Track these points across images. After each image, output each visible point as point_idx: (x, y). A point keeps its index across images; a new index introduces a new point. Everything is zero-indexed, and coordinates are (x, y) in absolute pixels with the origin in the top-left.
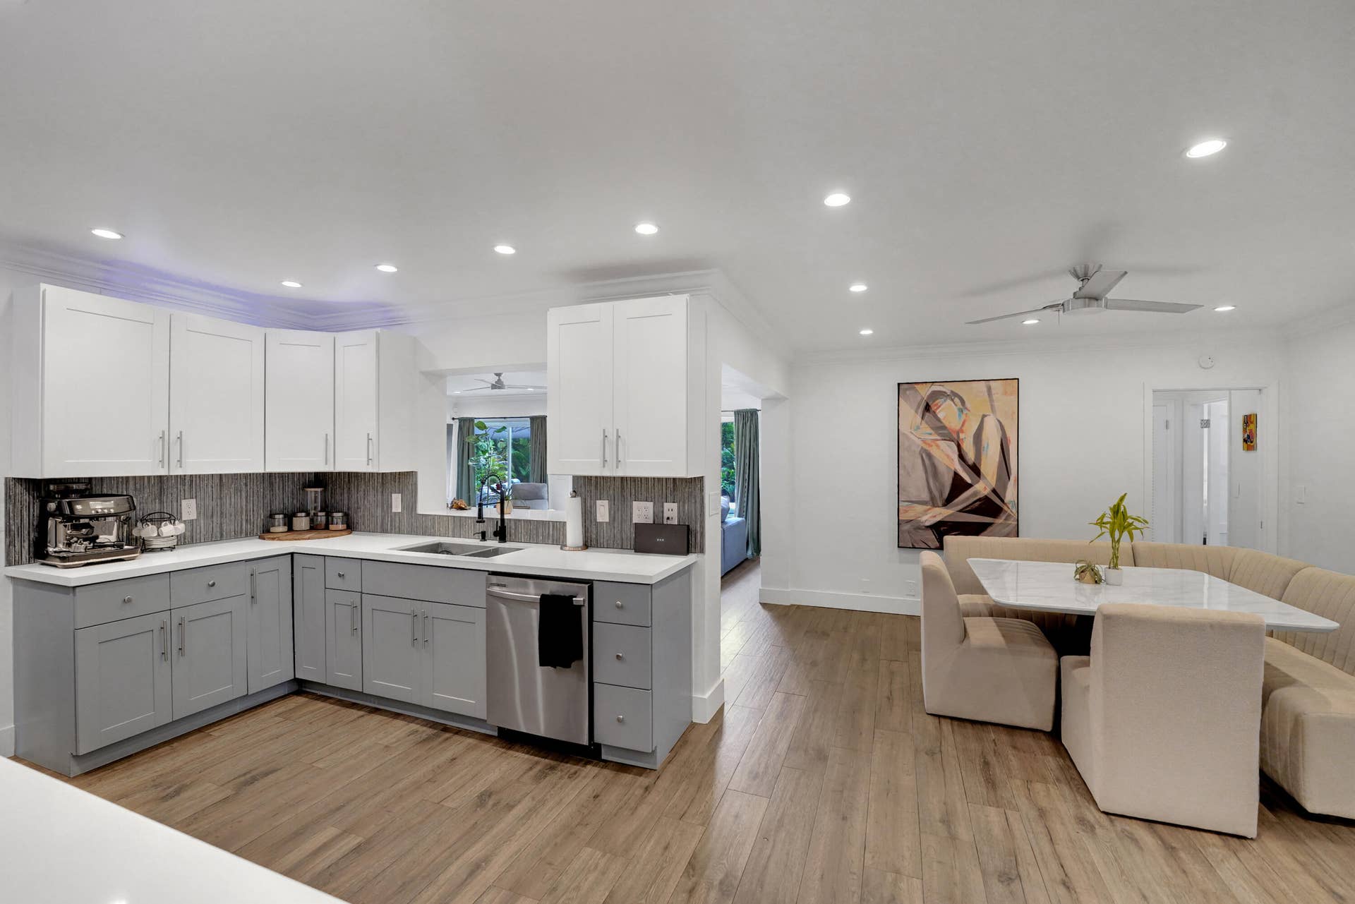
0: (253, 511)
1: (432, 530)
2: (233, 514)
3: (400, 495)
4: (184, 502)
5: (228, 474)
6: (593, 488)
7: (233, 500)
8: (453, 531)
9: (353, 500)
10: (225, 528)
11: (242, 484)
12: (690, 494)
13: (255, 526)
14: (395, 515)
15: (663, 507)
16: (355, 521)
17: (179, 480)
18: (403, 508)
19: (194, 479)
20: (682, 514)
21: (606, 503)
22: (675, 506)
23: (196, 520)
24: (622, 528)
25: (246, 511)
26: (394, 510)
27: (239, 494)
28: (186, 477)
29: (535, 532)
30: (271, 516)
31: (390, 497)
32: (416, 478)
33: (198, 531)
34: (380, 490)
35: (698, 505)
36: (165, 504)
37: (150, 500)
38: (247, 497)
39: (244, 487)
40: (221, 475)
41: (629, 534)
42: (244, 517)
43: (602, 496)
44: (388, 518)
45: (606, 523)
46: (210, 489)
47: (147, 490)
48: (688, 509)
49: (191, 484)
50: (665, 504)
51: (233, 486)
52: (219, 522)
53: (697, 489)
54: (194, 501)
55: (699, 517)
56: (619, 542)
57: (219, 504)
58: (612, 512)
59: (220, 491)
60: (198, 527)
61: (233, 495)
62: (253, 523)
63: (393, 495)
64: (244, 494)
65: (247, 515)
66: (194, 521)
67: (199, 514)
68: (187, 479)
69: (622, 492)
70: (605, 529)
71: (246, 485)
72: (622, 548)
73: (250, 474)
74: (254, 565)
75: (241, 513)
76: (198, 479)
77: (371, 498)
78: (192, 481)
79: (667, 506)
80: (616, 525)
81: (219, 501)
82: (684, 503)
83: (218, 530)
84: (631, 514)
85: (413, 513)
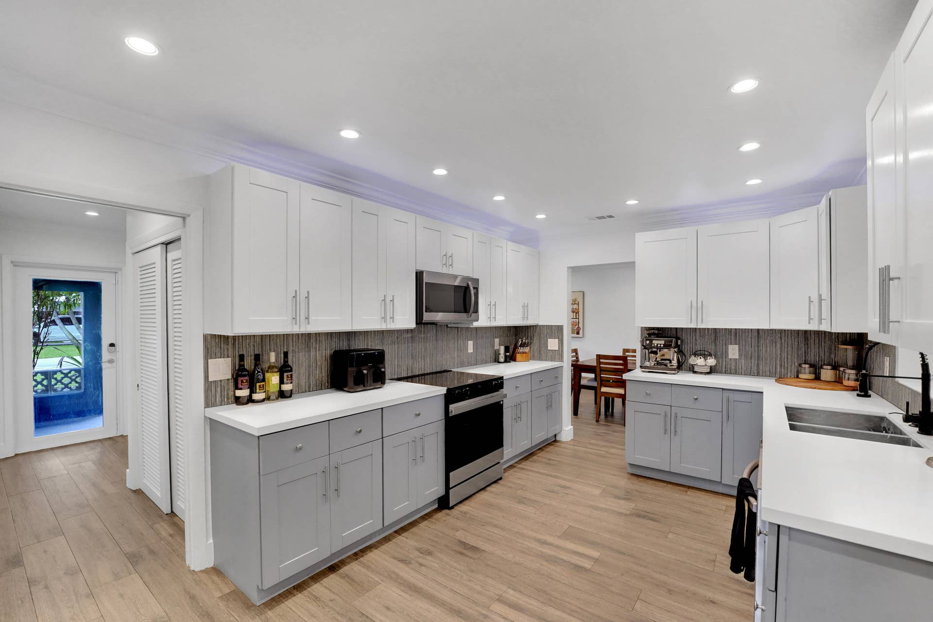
0: (787, 358)
2: (769, 359)
4: (730, 347)
5: (764, 329)
7: (768, 349)
10: (761, 368)
11: (777, 337)
13: (789, 370)
17: (727, 331)
19: (738, 332)
23: (739, 359)
25: (781, 358)
27: (774, 344)
28: (732, 330)
30: (800, 365)
33: (740, 367)
36: (718, 347)
37: (708, 343)
38: (781, 348)
39: (779, 340)
40: (758, 330)
42: (778, 363)
46: (750, 339)
47: (707, 337)
49: (735, 335)
51: (769, 338)
52: (756, 363)
54: (737, 346)
57: (756, 350)
59: (758, 341)
60: (740, 364)
61: (768, 345)
62: (787, 368)
64: (779, 346)
65: (781, 361)
66: (737, 360)
67: (740, 355)
68: (733, 331)
71: (781, 338)
73: (785, 330)
74: (731, 395)
75: (776, 359)
76: (741, 332)
78: (736, 333)
81: (756, 348)
83: (756, 368)
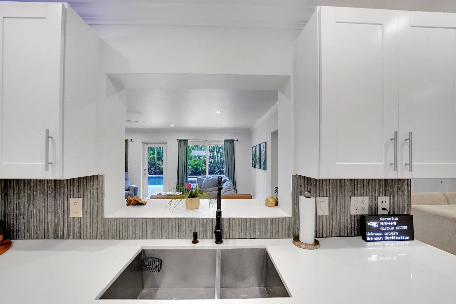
1: (125, 234)
3: (81, 199)
6: (312, 187)
8: (153, 233)
9: (12, 207)
12: (399, 189)
14: (74, 221)
15: (376, 199)
16: (16, 228)
18: (85, 212)
20: (392, 205)
21: (326, 199)
22: (387, 199)
24: (340, 219)
26: (72, 215)
29: (252, 229)
31: (66, 202)
32: (103, 182)
34: (51, 195)
35: (406, 197)
41: (346, 225)
43: (321, 193)
44: (64, 222)
45: (326, 216)
48: (397, 200)
50: (379, 197)
53: (405, 184)
55: (406, 206)
56: (337, 231)
58: (331, 207)
63: (72, 200)
69: (340, 189)
70: (324, 221)
72: (340, 236)
77: (39, 203)
79: (380, 199)
80: (334, 218)
82: (394, 196)
84: (349, 207)
85: (99, 217)
